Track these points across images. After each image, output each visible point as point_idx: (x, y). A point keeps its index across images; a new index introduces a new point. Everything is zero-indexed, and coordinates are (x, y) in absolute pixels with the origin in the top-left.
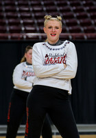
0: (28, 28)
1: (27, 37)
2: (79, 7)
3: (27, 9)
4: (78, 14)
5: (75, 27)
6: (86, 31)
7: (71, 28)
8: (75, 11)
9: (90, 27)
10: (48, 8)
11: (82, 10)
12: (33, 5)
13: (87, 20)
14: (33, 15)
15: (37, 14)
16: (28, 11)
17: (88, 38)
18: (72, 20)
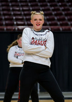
0: (19, 23)
1: (18, 29)
2: (56, 8)
3: (18, 9)
4: (55, 12)
5: (53, 22)
7: (50, 22)
8: (53, 10)
9: (64, 22)
10: (33, 8)
11: (59, 10)
12: (22, 6)
13: (62, 17)
14: (22, 13)
15: (26, 12)
16: (19, 10)
17: (63, 30)
18: (51, 17)
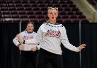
0: (6, 16)
1: (5, 21)
2: (35, 4)
3: (5, 5)
4: (34, 8)
5: (32, 15)
6: (39, 18)
7: (30, 16)
8: (33, 6)
9: (41, 15)
10: (17, 4)
11: (37, 6)
12: (8, 3)
13: (39, 11)
14: (9, 8)
15: (11, 8)
16: (6, 6)
17: (40, 21)
18: (31, 11)
